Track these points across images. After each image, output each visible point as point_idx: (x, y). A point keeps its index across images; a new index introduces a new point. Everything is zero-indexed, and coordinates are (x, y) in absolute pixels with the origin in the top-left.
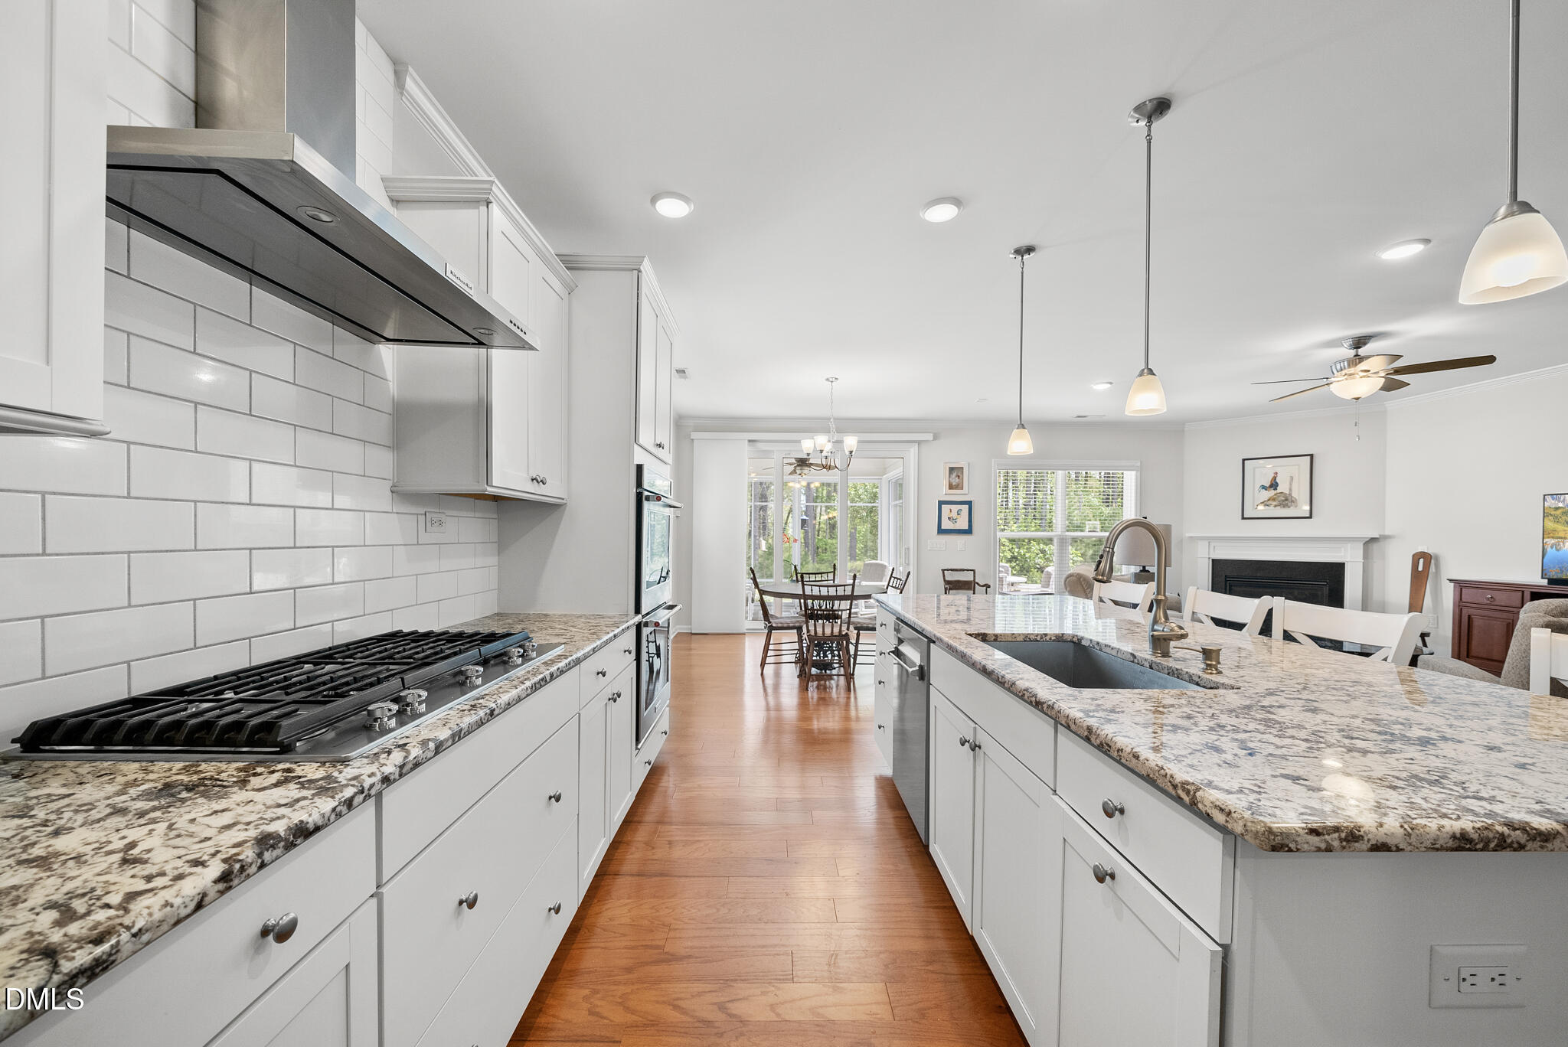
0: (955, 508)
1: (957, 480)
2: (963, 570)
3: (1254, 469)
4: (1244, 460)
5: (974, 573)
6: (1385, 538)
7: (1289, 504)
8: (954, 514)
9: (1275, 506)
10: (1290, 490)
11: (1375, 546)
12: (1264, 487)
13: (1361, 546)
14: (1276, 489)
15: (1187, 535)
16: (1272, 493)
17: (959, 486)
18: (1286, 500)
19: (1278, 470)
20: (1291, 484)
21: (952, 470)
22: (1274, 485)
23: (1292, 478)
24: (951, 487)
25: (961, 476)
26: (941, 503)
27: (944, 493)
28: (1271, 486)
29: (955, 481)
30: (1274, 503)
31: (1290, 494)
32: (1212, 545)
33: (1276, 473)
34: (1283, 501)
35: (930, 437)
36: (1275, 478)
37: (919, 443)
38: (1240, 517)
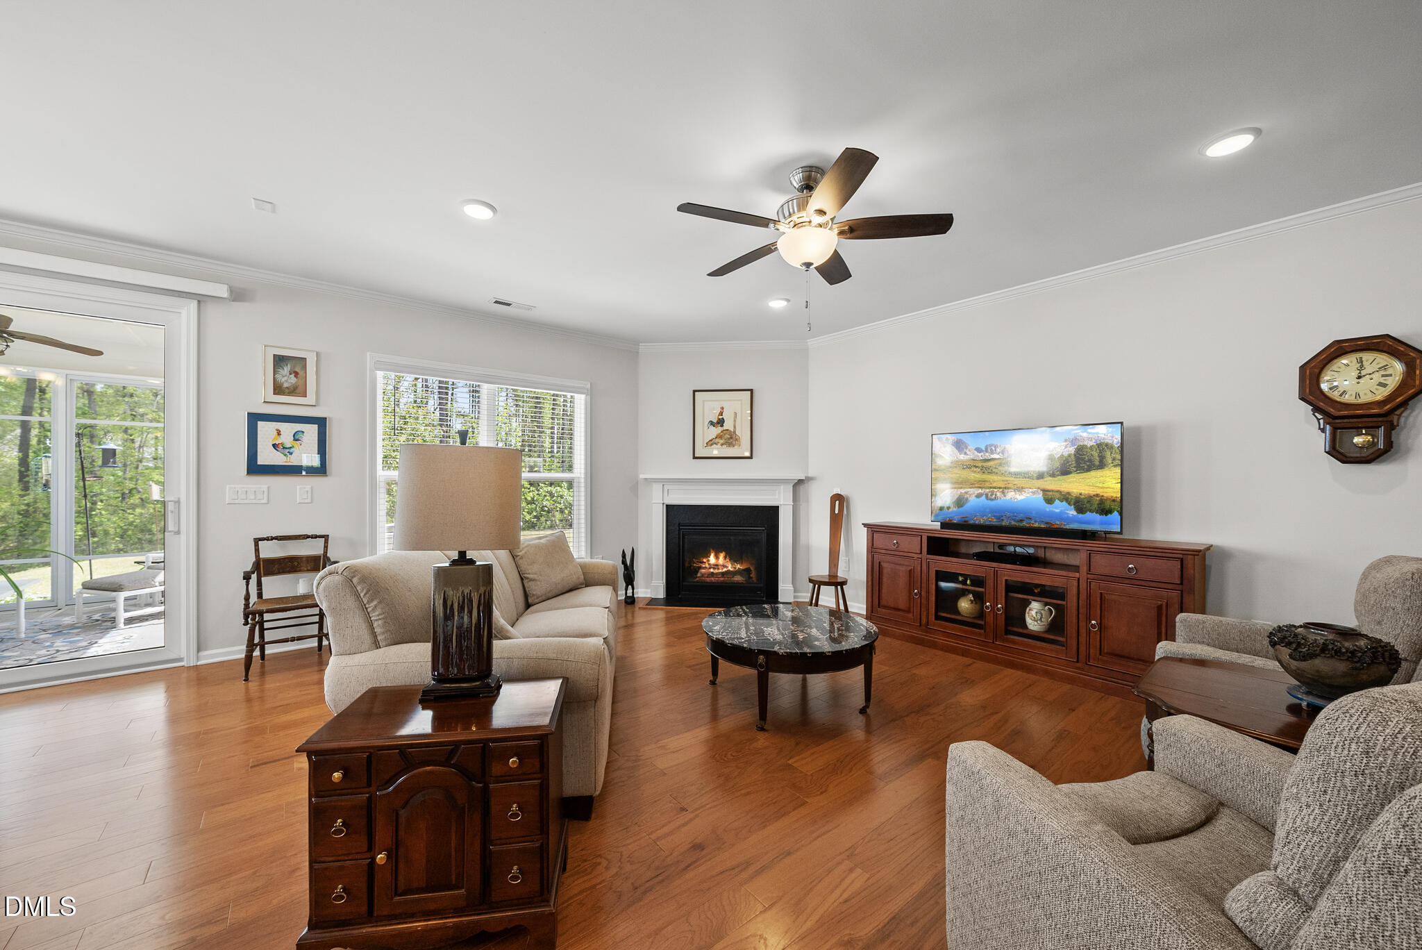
0: (288, 429)
1: (293, 380)
2: (308, 537)
3: (704, 401)
4: (694, 391)
5: (326, 542)
6: (809, 479)
7: (734, 443)
8: (287, 439)
9: (722, 445)
10: (735, 427)
11: (802, 488)
12: (712, 423)
13: (790, 487)
14: (722, 426)
15: (642, 476)
16: (718, 430)
17: (298, 390)
18: (731, 438)
19: (725, 405)
20: (735, 421)
21: (279, 361)
22: (721, 422)
23: (736, 414)
24: (278, 389)
25: (301, 373)
26: (254, 419)
27: (260, 397)
28: (718, 423)
29: (287, 380)
30: (722, 441)
31: (735, 432)
32: (666, 487)
33: (722, 408)
34: (729, 439)
35: (222, 291)
36: (721, 414)
37: (201, 300)
38: (692, 457)
